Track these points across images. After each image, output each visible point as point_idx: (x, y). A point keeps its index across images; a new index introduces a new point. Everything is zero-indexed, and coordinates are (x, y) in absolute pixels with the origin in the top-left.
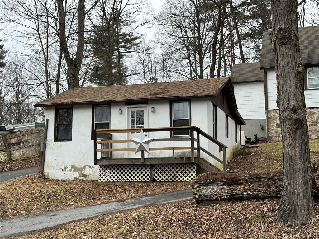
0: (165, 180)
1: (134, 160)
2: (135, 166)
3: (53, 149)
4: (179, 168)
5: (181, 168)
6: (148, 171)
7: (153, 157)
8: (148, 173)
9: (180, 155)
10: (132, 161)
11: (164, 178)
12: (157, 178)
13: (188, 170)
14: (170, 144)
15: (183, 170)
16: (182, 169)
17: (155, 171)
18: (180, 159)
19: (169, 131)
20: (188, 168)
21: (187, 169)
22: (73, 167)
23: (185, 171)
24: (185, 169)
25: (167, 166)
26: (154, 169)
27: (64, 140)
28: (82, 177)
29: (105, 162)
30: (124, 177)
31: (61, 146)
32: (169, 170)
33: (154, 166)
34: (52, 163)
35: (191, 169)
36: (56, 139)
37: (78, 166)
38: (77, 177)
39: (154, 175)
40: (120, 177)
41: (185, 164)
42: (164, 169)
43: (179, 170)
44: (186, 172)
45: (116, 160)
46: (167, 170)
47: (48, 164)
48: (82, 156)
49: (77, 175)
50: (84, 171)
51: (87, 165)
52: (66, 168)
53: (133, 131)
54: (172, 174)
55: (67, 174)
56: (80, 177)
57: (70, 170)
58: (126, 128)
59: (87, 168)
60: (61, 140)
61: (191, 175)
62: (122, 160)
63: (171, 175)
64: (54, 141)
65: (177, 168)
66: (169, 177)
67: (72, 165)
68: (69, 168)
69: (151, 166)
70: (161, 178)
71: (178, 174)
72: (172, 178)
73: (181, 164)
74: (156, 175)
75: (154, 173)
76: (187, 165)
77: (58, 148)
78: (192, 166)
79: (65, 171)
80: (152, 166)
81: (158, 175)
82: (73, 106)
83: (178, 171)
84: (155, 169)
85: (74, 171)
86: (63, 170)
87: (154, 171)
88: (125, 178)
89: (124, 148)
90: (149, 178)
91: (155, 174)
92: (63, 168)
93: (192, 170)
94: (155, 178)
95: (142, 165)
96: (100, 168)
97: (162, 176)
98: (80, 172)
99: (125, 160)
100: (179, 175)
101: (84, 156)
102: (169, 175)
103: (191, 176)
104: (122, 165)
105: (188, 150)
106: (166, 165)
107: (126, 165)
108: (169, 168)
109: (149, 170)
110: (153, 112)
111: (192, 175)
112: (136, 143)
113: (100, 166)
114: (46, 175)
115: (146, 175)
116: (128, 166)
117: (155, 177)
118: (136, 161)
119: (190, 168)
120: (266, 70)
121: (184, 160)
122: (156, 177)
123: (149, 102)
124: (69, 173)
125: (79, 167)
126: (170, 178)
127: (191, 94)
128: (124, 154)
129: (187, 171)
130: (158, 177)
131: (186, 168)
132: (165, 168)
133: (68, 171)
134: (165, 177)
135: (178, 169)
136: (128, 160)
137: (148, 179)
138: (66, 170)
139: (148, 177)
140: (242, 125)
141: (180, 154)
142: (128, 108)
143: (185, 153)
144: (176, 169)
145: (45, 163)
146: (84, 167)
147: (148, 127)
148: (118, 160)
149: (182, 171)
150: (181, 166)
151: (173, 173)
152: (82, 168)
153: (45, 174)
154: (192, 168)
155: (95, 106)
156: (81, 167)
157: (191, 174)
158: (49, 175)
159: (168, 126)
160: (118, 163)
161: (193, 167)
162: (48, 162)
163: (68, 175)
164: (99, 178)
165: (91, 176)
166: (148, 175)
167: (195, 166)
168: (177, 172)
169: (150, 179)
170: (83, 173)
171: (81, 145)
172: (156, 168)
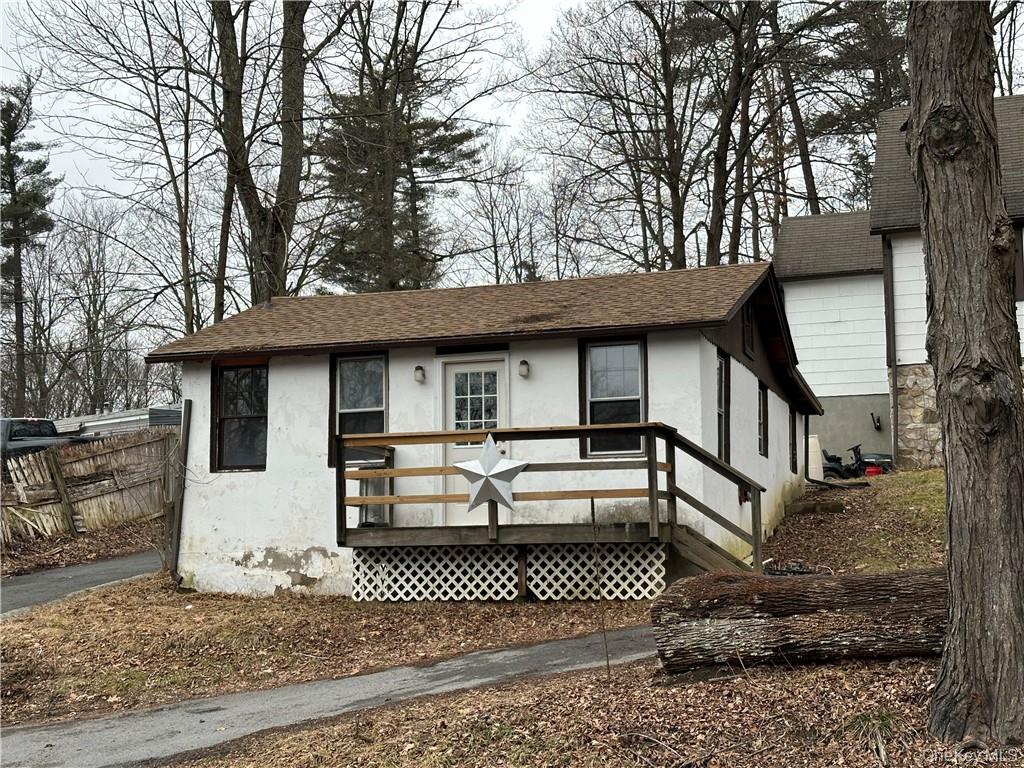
0: (566, 596)
1: (464, 533)
2: (468, 549)
3: (206, 498)
4: (610, 558)
5: (617, 558)
6: (510, 566)
7: (527, 523)
8: (510, 572)
9: (612, 516)
10: (460, 536)
11: (560, 590)
12: (540, 589)
13: (638, 564)
14: (582, 479)
15: (624, 564)
16: (621, 561)
17: (534, 568)
18: (613, 529)
19: (578, 440)
20: (638, 558)
21: (634, 561)
22: (270, 552)
23: (628, 568)
24: (627, 561)
25: (570, 551)
26: (530, 559)
27: (240, 468)
28: (301, 584)
29: (373, 538)
30: (432, 586)
31: (232, 487)
32: (577, 565)
33: (531, 552)
34: (203, 540)
35: (648, 561)
36: (217, 465)
37: (286, 549)
38: (285, 587)
39: (530, 579)
40: (420, 587)
41: (630, 544)
42: (560, 561)
43: (610, 565)
44: (631, 571)
45: (406, 532)
46: (570, 565)
47: (190, 545)
48: (300, 520)
49: (282, 579)
50: (306, 567)
51: (314, 549)
52: (247, 557)
53: (460, 438)
54: (587, 575)
55: (252, 576)
56: (294, 584)
57: (260, 565)
58: (439, 429)
59: (316, 557)
60: (232, 468)
61: (649, 578)
62: (425, 533)
63: (583, 579)
64: (212, 471)
65: (603, 558)
66: (577, 585)
67: (266, 549)
68: (259, 557)
69: (519, 552)
70: (553, 589)
71: (607, 575)
72: (587, 589)
73: (617, 545)
74: (537, 579)
75: (530, 572)
76: (634, 547)
77: (223, 493)
78: (651, 550)
79: (246, 566)
80: (523, 552)
81: (543, 579)
82: (269, 358)
83: (607, 568)
84: (533, 562)
85: (274, 566)
86: (238, 563)
87: (531, 565)
88: (436, 590)
89: (432, 494)
90: (513, 590)
91: (533, 576)
92: (240, 555)
93: (651, 564)
94: (533, 589)
95: (491, 546)
96: (356, 558)
97: (554, 584)
98: (293, 570)
99: (438, 531)
100: (610, 578)
101: (306, 518)
102: (577, 578)
103: (648, 582)
104: (427, 547)
105: (639, 499)
106: (567, 547)
107: (440, 547)
108: (577, 558)
109: (513, 562)
110: (526, 377)
111: (651, 578)
112: (472, 477)
113: (355, 552)
114: (185, 578)
115: (504, 579)
116: (446, 550)
117: (531, 587)
118: (471, 533)
119: (645, 557)
120: (888, 236)
121: (627, 530)
122: (537, 586)
123: (512, 345)
124: (258, 571)
125: (290, 555)
126: (581, 588)
127: (644, 320)
128: (431, 511)
129: (635, 568)
130: (543, 586)
131: (631, 557)
132: (563, 558)
133: (255, 566)
134: (563, 586)
135: (607, 561)
136: (447, 531)
137: (510, 593)
138: (250, 564)
139: (510, 586)
140: (810, 417)
141: (612, 510)
142: (445, 364)
143: (628, 510)
144: (599, 560)
145: (182, 542)
146: (307, 555)
147: (508, 427)
148: (412, 532)
149: (620, 568)
150: (617, 551)
151: (590, 572)
152: (298, 558)
153: (182, 575)
154: (651, 557)
155: (340, 359)
156: (296, 554)
157: (648, 575)
158: (197, 578)
159: (572, 420)
160: (414, 540)
161: (655, 554)
162: (191, 538)
163: (256, 578)
164: (354, 588)
165: (327, 583)
166: (510, 579)
167: (662, 550)
168: (604, 571)
169: (516, 593)
170: (302, 571)
171: (296, 483)
172: (537, 558)
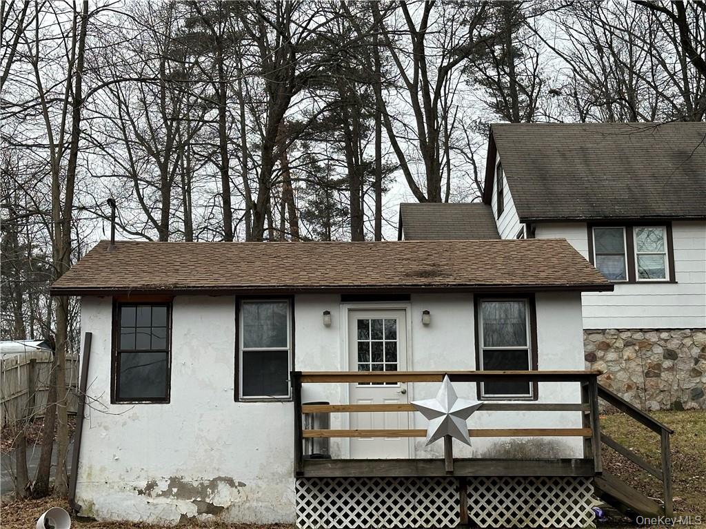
0: (505, 524)
1: (421, 465)
2: (410, 481)
3: (106, 428)
4: (544, 490)
5: (550, 490)
6: (451, 496)
8: (451, 502)
10: (417, 468)
11: (499, 518)
12: (480, 518)
13: (569, 496)
14: (479, 418)
15: (557, 496)
16: (554, 493)
17: (473, 499)
18: (560, 464)
19: (475, 383)
20: (569, 490)
21: (566, 493)
22: (174, 482)
23: (560, 499)
24: (560, 493)
25: (507, 483)
26: (470, 490)
27: (140, 400)
28: (207, 513)
29: (330, 469)
30: (377, 515)
31: (134, 418)
32: (513, 496)
33: (470, 483)
34: (103, 470)
35: (578, 493)
36: (117, 398)
37: (191, 478)
38: (190, 515)
39: (471, 508)
41: (575, 478)
42: (498, 493)
43: (544, 496)
44: (563, 502)
45: (364, 464)
46: (507, 496)
47: (89, 475)
48: (206, 451)
49: (187, 507)
50: (211, 496)
51: (220, 479)
52: (151, 486)
54: (523, 505)
55: (155, 505)
56: (200, 513)
57: (165, 494)
59: (223, 488)
60: (131, 400)
61: (580, 508)
62: (383, 465)
63: (520, 508)
64: (112, 403)
65: (538, 490)
66: (514, 515)
67: (171, 478)
68: (163, 486)
69: (460, 484)
70: (492, 518)
71: (541, 506)
72: (524, 518)
73: (562, 478)
74: (476, 508)
75: (471, 502)
76: (578, 480)
77: (124, 424)
78: (581, 484)
79: (149, 495)
80: (463, 484)
81: (483, 508)
82: (174, 297)
83: (541, 499)
84: (473, 493)
85: (178, 495)
86: (140, 492)
87: (470, 496)
88: (381, 518)
90: (455, 518)
91: (473, 505)
92: (143, 484)
93: (581, 496)
94: (474, 518)
95: (444, 478)
96: (299, 487)
97: (493, 513)
98: (199, 499)
99: (394, 462)
100: (545, 508)
101: (212, 449)
102: (514, 508)
103: (579, 512)
104: (383, 478)
106: (504, 480)
107: (395, 478)
108: (513, 490)
109: (454, 493)
110: (426, 325)
111: (582, 509)
112: (431, 414)
113: (298, 482)
114: (84, 507)
115: (445, 508)
116: (402, 481)
117: (472, 516)
118: (427, 466)
119: (575, 490)
122: (477, 515)
123: (413, 296)
124: (162, 500)
125: (195, 484)
126: (518, 517)
129: (567, 499)
130: (483, 515)
131: (563, 490)
132: (501, 490)
133: (158, 496)
134: (502, 515)
135: (541, 493)
136: (404, 464)
137: (452, 521)
138: (153, 493)
139: (452, 515)
142: (350, 310)
144: (534, 492)
145: (80, 471)
146: (213, 484)
148: (370, 463)
149: (554, 499)
150: (550, 484)
151: (526, 502)
152: (204, 488)
153: (80, 503)
154: (581, 490)
155: (243, 301)
156: (202, 484)
157: (579, 506)
158: (97, 507)
159: (470, 366)
160: (372, 472)
161: (584, 487)
162: (90, 468)
163: (159, 507)
164: (298, 516)
166: (451, 508)
167: (591, 483)
168: (538, 502)
169: (458, 521)
170: (208, 500)
171: (201, 416)
172: (476, 490)
